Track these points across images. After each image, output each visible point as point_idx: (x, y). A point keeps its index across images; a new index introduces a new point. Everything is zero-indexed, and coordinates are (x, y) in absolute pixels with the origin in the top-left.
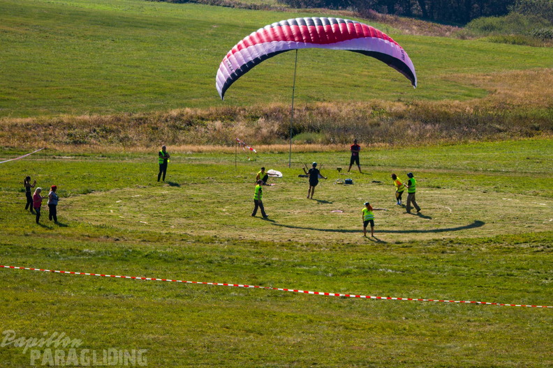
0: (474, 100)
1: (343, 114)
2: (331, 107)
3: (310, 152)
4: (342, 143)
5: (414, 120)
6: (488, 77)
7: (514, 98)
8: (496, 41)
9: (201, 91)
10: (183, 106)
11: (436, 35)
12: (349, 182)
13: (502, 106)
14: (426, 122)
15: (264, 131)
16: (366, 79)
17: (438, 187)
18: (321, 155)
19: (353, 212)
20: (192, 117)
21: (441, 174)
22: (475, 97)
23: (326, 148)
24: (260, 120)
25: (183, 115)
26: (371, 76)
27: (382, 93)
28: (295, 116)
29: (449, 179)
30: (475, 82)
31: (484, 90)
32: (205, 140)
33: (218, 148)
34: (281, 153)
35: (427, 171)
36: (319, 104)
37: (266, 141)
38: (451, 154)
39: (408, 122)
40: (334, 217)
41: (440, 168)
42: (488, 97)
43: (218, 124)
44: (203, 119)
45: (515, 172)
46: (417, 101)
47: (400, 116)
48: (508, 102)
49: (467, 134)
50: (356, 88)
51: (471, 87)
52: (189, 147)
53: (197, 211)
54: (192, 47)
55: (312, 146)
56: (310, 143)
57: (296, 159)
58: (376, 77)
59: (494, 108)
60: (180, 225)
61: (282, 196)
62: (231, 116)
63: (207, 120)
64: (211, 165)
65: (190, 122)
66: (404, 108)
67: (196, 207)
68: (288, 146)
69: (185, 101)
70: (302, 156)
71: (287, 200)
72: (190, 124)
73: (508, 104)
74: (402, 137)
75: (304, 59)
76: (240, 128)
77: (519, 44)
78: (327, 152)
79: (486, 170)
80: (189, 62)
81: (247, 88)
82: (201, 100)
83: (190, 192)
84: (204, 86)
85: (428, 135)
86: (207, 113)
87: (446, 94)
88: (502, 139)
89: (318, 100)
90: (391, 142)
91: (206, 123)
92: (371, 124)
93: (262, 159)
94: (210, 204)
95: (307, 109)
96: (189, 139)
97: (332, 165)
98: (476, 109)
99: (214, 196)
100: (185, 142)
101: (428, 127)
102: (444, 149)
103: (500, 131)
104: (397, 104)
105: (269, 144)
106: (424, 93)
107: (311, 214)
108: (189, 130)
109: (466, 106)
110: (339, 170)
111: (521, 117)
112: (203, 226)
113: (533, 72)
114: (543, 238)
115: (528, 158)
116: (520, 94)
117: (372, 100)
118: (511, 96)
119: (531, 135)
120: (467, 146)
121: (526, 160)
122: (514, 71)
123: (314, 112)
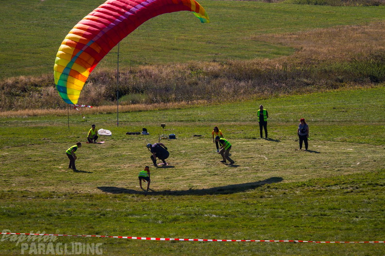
0: (282, 57)
1: (164, 75)
2: (153, 69)
3: (136, 111)
4: (164, 101)
5: (229, 78)
6: (294, 36)
7: (319, 54)
8: (299, 3)
9: (33, 60)
10: (17, 74)
12: (173, 137)
13: (308, 61)
14: (240, 80)
15: (93, 94)
16: (184, 43)
17: (254, 138)
18: (146, 114)
19: (177, 164)
20: (26, 84)
22: (283, 54)
23: (150, 107)
24: (89, 84)
25: (17, 83)
26: (188, 40)
27: (198, 55)
28: (120, 79)
30: (283, 41)
31: (291, 48)
32: (40, 104)
33: (52, 111)
34: (109, 113)
35: (242, 123)
36: (142, 67)
37: (94, 103)
39: (223, 80)
40: (160, 169)
42: (295, 54)
43: (51, 89)
44: (36, 86)
45: (323, 121)
46: (231, 61)
47: (216, 76)
48: (314, 58)
49: (278, 89)
50: (175, 51)
51: (279, 46)
52: (26, 111)
53: (35, 169)
54: (23, 20)
55: (137, 106)
56: (135, 103)
57: (124, 118)
58: (192, 40)
59: (301, 63)
60: (20, 183)
61: (113, 152)
63: (40, 86)
64: (46, 127)
65: (25, 89)
66: (219, 67)
68: (114, 107)
69: (19, 70)
70: (129, 115)
71: (116, 156)
73: (314, 60)
74: (218, 94)
77: (320, 4)
78: (151, 111)
80: (20, 34)
82: (34, 68)
83: (28, 152)
84: (35, 56)
85: (242, 91)
86: (40, 79)
87: (257, 53)
88: (310, 91)
89: (140, 63)
90: (209, 99)
91: (39, 89)
92: (189, 84)
93: (92, 119)
94: (47, 162)
95: (131, 72)
96: (25, 105)
97: (156, 122)
98: (285, 65)
99: (50, 155)
100: (22, 107)
101: (242, 84)
103: (308, 84)
104: (213, 64)
105: (97, 106)
106: (237, 53)
107: (140, 167)
108: (24, 96)
109: (277, 64)
110: (163, 126)
111: (326, 71)
112: (41, 183)
113: (335, 30)
114: (352, 180)
115: (334, 108)
116: (324, 50)
117: (189, 61)
118: (316, 53)
119: (335, 87)
120: (278, 99)
121: (333, 110)
122: (317, 30)
123: (137, 75)
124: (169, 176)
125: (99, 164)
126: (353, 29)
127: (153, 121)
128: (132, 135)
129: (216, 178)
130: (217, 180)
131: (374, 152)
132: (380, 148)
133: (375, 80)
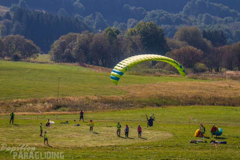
0: (122, 95)
1: (75, 101)
2: (71, 98)
3: (64, 114)
4: (75, 111)
5: (101, 102)
6: (127, 87)
7: (137, 94)
8: (129, 74)
9: (24, 93)
10: (18, 98)
11: (108, 72)
12: (78, 125)
13: (132, 97)
14: (105, 103)
15: (47, 107)
16: (84, 88)
17: (111, 127)
18: (68, 115)
19: (80, 136)
20: (21, 102)
21: (111, 122)
22: (123, 94)
23: (70, 113)
24: (46, 103)
25: (18, 102)
26: (85, 87)
27: (89, 93)
28: (58, 102)
29: (114, 124)
30: (122, 89)
31: (126, 92)
32: (26, 110)
33: (31, 113)
34: (54, 115)
35: (106, 121)
36: (67, 97)
37: (48, 111)
38: (115, 115)
39: (99, 103)
40: (73, 137)
41: (111, 120)
42: (127, 94)
43: (31, 104)
44: (25, 103)
45: (138, 121)
46: (102, 96)
47: (96, 101)
48: (134, 96)
49: (120, 107)
50: (80, 91)
51: (121, 90)
52: (21, 113)
53: (24, 136)
54: (21, 77)
55: (65, 112)
56: (64, 111)
57: (59, 117)
58: (87, 87)
59: (130, 98)
60: (18, 141)
61: (55, 130)
62: (35, 102)
63: (27, 103)
64: (29, 120)
65: (21, 104)
66: (97, 98)
67: (24, 135)
68: (56, 112)
69: (19, 97)
70: (61, 116)
71: (56, 132)
72: (21, 105)
73: (135, 97)
74: (97, 109)
75: (61, 81)
76: (39, 106)
77: (137, 75)
78: (70, 114)
79: (127, 120)
80: (20, 82)
81: (41, 92)
82: (24, 96)
83: (21, 129)
84: (25, 91)
85: (106, 108)
86: (27, 101)
87: (112, 93)
88: (133, 109)
89: (66, 96)
90: (93, 111)
91: (26, 104)
92: (85, 104)
93: (47, 117)
94: (29, 133)
95: (63, 99)
96: (20, 110)
97: (72, 119)
98: (123, 98)
99: (30, 131)
100: (19, 111)
101: (106, 105)
102: (112, 113)
103: (132, 106)
104: (95, 97)
105: (49, 112)
106: (104, 93)
107: (65, 136)
108: (20, 107)
109: (119, 97)
110: (75, 120)
111: (139, 101)
112: (26, 141)
113: (143, 85)
114: (148, 144)
115: (142, 116)
116: (139, 93)
117: (86, 95)
118: (135, 94)
119: (143, 108)
120: (120, 112)
121: (141, 117)
122: (136, 85)
123: (65, 100)
124: (77, 140)
125: (49, 135)
126: (150, 85)
127: (71, 119)
128: (63, 124)
129: (95, 142)
130: (95, 143)
131: (157, 134)
132: (159, 132)
133: (158, 105)
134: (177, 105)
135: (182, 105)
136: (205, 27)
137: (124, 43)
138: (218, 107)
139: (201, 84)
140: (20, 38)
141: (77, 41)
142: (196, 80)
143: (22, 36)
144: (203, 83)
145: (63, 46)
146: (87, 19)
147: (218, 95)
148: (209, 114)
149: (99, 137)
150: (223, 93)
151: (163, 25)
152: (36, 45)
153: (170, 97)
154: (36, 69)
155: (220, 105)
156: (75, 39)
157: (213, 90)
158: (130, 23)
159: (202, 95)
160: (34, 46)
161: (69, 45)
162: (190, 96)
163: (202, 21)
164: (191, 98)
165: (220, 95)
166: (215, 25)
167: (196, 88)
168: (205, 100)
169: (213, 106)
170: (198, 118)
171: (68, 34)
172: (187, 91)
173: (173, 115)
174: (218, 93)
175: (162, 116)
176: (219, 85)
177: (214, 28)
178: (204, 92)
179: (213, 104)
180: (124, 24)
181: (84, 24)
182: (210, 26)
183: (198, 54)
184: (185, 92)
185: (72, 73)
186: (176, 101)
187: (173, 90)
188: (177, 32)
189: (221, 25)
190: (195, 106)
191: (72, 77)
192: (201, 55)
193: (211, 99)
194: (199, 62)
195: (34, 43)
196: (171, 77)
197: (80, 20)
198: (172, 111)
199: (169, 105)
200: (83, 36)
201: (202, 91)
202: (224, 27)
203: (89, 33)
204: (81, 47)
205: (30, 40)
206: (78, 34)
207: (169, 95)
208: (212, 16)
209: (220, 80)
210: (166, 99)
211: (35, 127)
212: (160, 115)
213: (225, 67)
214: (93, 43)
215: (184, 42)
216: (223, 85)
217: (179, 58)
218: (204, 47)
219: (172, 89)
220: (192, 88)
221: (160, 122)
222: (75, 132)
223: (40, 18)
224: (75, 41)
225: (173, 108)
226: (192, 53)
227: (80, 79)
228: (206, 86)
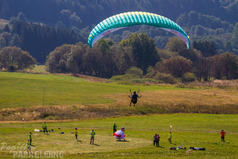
0: (109, 104)
1: (63, 109)
2: (59, 107)
3: (51, 123)
4: (62, 119)
5: (88, 111)
6: (114, 96)
7: (123, 103)
8: (119, 84)
10: (7, 107)
12: (63, 133)
13: (119, 106)
14: (91, 112)
15: (35, 116)
16: (72, 97)
18: (54, 124)
19: (63, 143)
20: (10, 111)
22: (109, 103)
23: (56, 121)
24: (34, 112)
25: (7, 111)
26: (74, 96)
27: (77, 102)
28: (46, 110)
30: (110, 98)
31: (113, 100)
32: (15, 119)
33: (19, 122)
34: (40, 123)
36: (55, 106)
37: (35, 119)
39: (85, 112)
40: (57, 145)
42: (114, 103)
43: (19, 113)
44: (14, 112)
46: (90, 105)
47: (83, 110)
48: (121, 104)
49: (106, 116)
50: (68, 100)
51: (108, 99)
52: (9, 122)
53: (9, 144)
54: (12, 87)
55: (51, 121)
58: (75, 96)
59: (116, 106)
61: (39, 138)
62: (24, 111)
64: (15, 128)
65: (9, 113)
66: (84, 107)
71: (40, 140)
74: (83, 117)
75: (51, 90)
76: (27, 115)
77: (127, 84)
78: (56, 123)
80: (10, 92)
81: (30, 101)
82: (14, 105)
83: (7, 137)
84: (15, 100)
85: (92, 116)
86: (16, 110)
88: (118, 117)
89: (54, 105)
90: (79, 119)
92: (72, 113)
93: (33, 125)
94: (13, 141)
95: (50, 108)
96: (8, 119)
97: (57, 127)
98: (110, 107)
99: (15, 139)
101: (93, 113)
102: (98, 121)
103: (118, 114)
104: (82, 105)
106: (92, 102)
107: (49, 144)
108: (9, 116)
109: (106, 106)
110: (59, 129)
111: (125, 110)
113: (130, 94)
114: (129, 151)
117: (74, 104)
119: (128, 116)
120: (106, 120)
121: (125, 125)
122: (123, 94)
123: (53, 109)
124: (60, 148)
129: (78, 149)
131: (139, 141)
132: (141, 139)
133: (143, 113)
134: (161, 113)
135: (167, 113)
136: (197, 38)
137: (116, 54)
138: (202, 114)
139: (187, 93)
140: (17, 50)
141: (71, 53)
142: (183, 89)
143: (19, 48)
144: (189, 91)
145: (58, 57)
146: (83, 31)
147: (203, 103)
148: (191, 121)
149: (82, 144)
150: (208, 101)
151: (156, 37)
152: (33, 56)
153: (155, 106)
154: (28, 80)
155: (204, 113)
156: (69, 50)
157: (198, 99)
158: (125, 35)
159: (187, 103)
160: (31, 58)
161: (64, 56)
162: (175, 104)
163: (195, 32)
164: (176, 106)
165: (204, 103)
166: (206, 37)
167: (182, 96)
168: (190, 108)
169: (197, 114)
170: (181, 125)
171: (63, 45)
172: (172, 100)
173: (156, 123)
174: (203, 101)
175: (146, 123)
176: (204, 93)
177: (206, 39)
178: (189, 100)
179: (197, 112)
180: (119, 36)
181: (80, 36)
182: (202, 37)
183: (187, 64)
184: (171, 100)
185: (62, 83)
186: (161, 109)
187: (159, 99)
188: (168, 43)
189: (212, 36)
190: (179, 114)
191: (61, 87)
192: (191, 64)
193: (195, 107)
194: (188, 72)
195: (31, 54)
196: (160, 86)
197: (76, 32)
198: (157, 119)
199: (154, 113)
200: (77, 48)
201: (187, 100)
202: (215, 38)
203: (83, 45)
204: (75, 58)
205: (26, 52)
206: (72, 46)
207: (154, 103)
208: (204, 28)
209: (207, 89)
210: (152, 107)
211: (20, 135)
212: (144, 123)
213: (214, 76)
214: (86, 54)
215: (175, 52)
216: (208, 94)
217: (169, 68)
218: (194, 58)
219: (158, 97)
220: (177, 96)
221: (143, 129)
222: (59, 140)
223: (38, 31)
224: (70, 52)
225: (158, 116)
226: (181, 63)
227: (69, 88)
228: (192, 95)
